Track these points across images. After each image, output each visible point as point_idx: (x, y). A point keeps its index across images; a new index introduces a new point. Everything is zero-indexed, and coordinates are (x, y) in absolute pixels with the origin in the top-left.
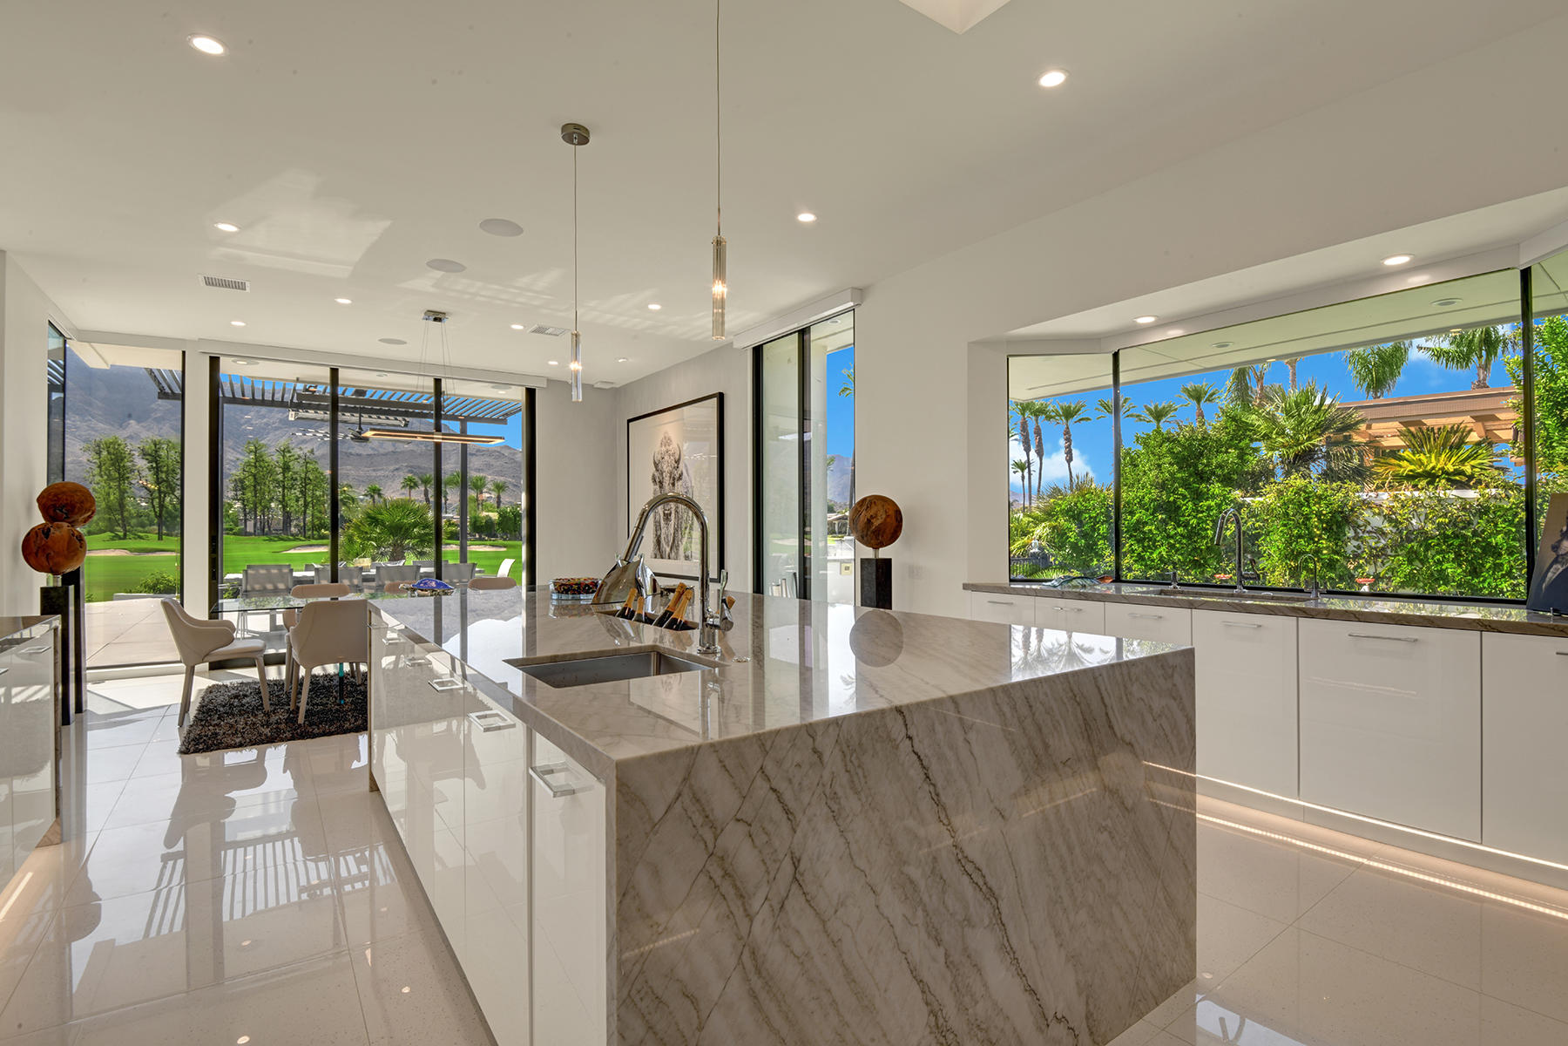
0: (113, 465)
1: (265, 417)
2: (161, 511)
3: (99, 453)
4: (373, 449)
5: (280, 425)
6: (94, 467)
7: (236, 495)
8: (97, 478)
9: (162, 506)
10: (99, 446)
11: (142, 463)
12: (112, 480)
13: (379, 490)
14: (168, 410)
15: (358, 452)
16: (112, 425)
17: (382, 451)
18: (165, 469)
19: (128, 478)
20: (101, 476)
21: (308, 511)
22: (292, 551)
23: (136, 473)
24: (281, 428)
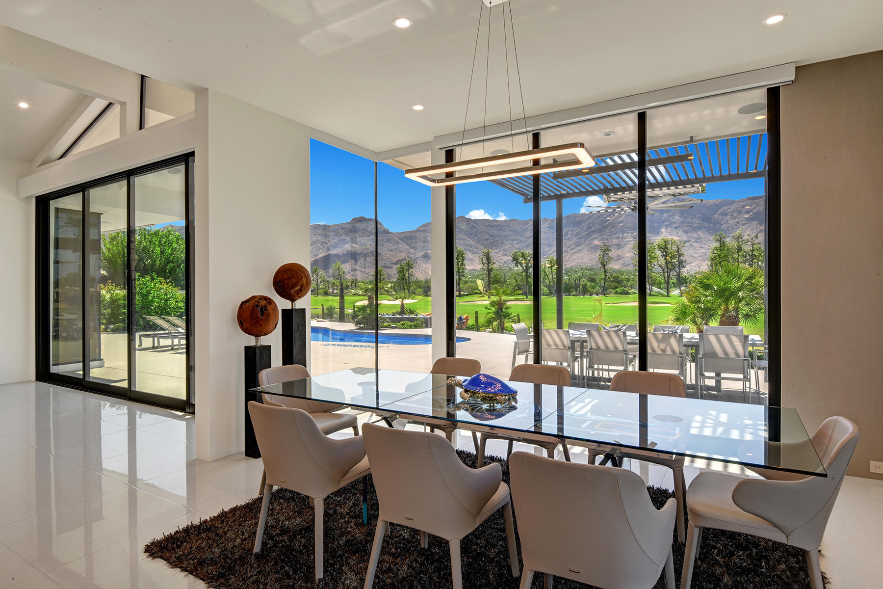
5: (746, 222)
9: (669, 277)
14: (682, 222)
16: (654, 234)
18: (670, 255)
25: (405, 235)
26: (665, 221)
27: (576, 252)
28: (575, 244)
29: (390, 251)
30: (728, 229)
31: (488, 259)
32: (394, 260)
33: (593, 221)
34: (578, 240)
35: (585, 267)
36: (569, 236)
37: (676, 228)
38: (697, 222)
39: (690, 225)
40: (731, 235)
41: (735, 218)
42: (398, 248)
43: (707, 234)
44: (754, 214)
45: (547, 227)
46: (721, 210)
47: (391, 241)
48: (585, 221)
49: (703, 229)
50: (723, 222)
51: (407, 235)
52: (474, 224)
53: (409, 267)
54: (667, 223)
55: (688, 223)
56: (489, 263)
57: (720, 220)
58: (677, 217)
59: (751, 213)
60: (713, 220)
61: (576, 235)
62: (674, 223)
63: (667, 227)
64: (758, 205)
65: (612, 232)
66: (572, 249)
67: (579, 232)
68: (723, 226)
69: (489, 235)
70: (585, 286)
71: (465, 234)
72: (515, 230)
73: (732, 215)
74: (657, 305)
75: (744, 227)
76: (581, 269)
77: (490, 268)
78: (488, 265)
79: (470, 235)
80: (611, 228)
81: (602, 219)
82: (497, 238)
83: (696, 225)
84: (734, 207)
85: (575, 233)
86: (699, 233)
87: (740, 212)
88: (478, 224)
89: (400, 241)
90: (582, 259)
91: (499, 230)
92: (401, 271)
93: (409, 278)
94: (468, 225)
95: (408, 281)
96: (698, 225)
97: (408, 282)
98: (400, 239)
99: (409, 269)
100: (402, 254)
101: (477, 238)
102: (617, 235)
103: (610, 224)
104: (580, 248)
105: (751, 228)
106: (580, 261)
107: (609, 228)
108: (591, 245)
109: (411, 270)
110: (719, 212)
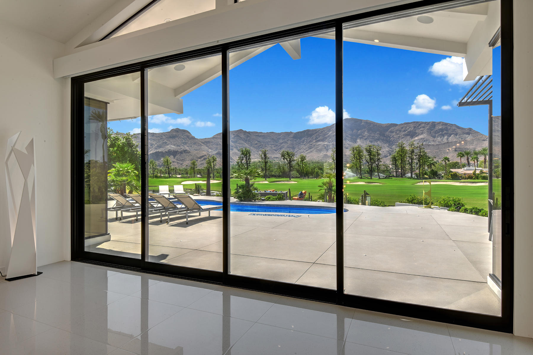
0: (358, 154)
1: (398, 134)
2: (371, 169)
3: (354, 151)
4: (438, 142)
5: (404, 136)
6: (353, 155)
8: (353, 159)
9: (371, 167)
10: (354, 149)
11: (365, 153)
12: (358, 159)
13: (448, 158)
14: (369, 136)
15: (433, 144)
16: (353, 142)
17: (443, 143)
18: (373, 155)
19: (362, 158)
20: (354, 159)
21: (421, 168)
22: (418, 184)
23: (364, 156)
25: (205, 140)
26: (359, 135)
27: (309, 153)
28: (309, 148)
29: (196, 150)
30: (394, 140)
31: (265, 155)
32: (199, 156)
33: (319, 134)
34: (310, 145)
35: (314, 161)
36: (305, 143)
37: (366, 139)
38: (377, 136)
39: (373, 137)
40: (395, 144)
42: (201, 148)
43: (382, 143)
44: (408, 132)
45: (291, 137)
46: (390, 130)
47: (196, 144)
48: (314, 134)
49: (380, 140)
50: (391, 137)
51: (207, 140)
52: (249, 135)
53: (214, 160)
54: (360, 136)
55: (372, 136)
56: (265, 158)
57: (389, 135)
58: (366, 133)
59: (407, 132)
60: (386, 135)
61: (309, 142)
62: (364, 136)
63: (360, 138)
64: (410, 127)
65: (329, 141)
66: (306, 151)
67: (311, 141)
68: (391, 139)
69: (258, 141)
70: (317, 173)
71: (243, 140)
72: (273, 139)
73: (396, 133)
74: (371, 184)
75: (403, 139)
76: (313, 163)
77: (266, 161)
78: (265, 159)
79: (246, 141)
80: (329, 139)
81: (324, 133)
82: (262, 143)
83: (376, 138)
84: (397, 128)
85: (309, 140)
86: (378, 142)
87: (400, 131)
88: (251, 135)
89: (202, 144)
90: (313, 157)
91: (263, 138)
92: (209, 163)
93: (214, 167)
94: (244, 135)
95: (213, 168)
96: (378, 138)
97: (213, 170)
98: (202, 143)
99: (213, 162)
100: (204, 152)
101: (250, 143)
102: (333, 143)
103: (328, 136)
104: (312, 150)
105: (406, 140)
106: (312, 158)
107: (328, 139)
108: (318, 148)
109: (215, 162)
110: (389, 131)
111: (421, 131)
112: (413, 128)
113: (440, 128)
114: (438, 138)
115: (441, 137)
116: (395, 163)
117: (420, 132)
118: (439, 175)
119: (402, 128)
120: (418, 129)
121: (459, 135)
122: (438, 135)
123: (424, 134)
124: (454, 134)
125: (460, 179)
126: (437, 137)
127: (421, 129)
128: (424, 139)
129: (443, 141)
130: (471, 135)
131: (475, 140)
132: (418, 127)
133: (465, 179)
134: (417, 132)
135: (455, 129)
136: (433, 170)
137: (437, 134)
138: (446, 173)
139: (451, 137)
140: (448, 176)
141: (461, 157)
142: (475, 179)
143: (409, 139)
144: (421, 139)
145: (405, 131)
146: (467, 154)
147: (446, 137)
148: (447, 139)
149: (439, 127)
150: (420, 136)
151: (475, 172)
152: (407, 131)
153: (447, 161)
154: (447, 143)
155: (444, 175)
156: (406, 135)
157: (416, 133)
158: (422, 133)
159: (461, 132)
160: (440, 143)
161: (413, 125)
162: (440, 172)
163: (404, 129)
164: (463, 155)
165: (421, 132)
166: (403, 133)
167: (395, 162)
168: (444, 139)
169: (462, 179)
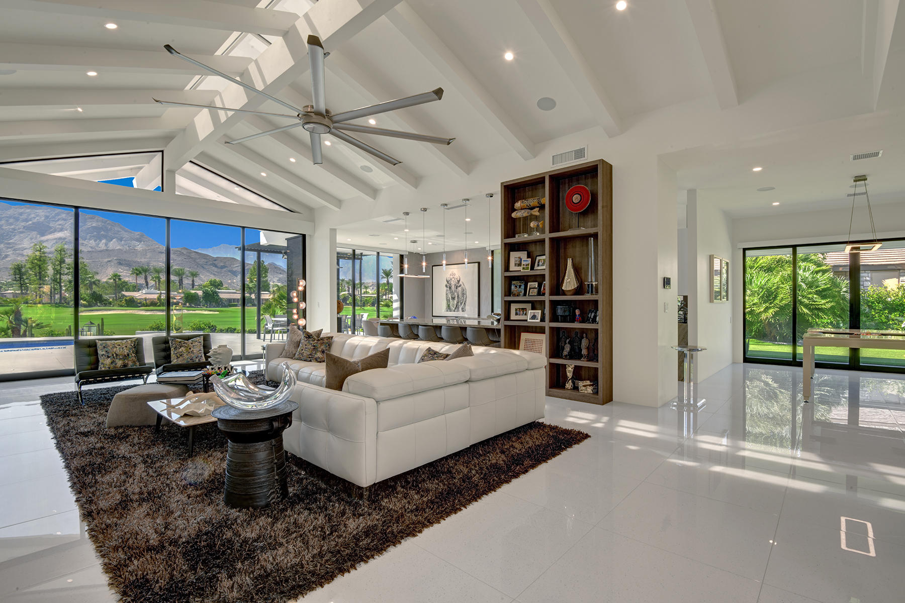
1: (13, 225)
4: (91, 247)
5: (24, 230)
7: (15, 278)
13: (119, 276)
17: (98, 249)
24: (25, 232)
40: (6, 242)
41: (11, 224)
44: (33, 223)
59: (30, 222)
64: (38, 216)
73: (7, 221)
75: (22, 235)
84: (10, 212)
87: (17, 219)
105: (29, 237)
111: (60, 225)
112: (43, 218)
113: (94, 225)
114: (91, 241)
115: (95, 241)
116: (20, 278)
117: (58, 226)
118: (106, 300)
119: (21, 215)
120: (54, 221)
121: (125, 241)
122: (91, 236)
123: (66, 232)
124: (116, 238)
125: (139, 307)
126: (90, 239)
127: (60, 222)
128: (66, 240)
129: (99, 246)
130: (142, 243)
131: (150, 251)
132: (53, 217)
133: (146, 306)
134: (51, 225)
135: (119, 231)
136: (94, 292)
137: (89, 235)
138: (116, 297)
139: (112, 242)
140: (121, 301)
141: (137, 274)
142: (159, 306)
143: (34, 236)
144: (60, 238)
145: (26, 220)
146: (145, 271)
147: (104, 241)
148: (106, 245)
149: (92, 224)
150: (58, 234)
151: (160, 296)
152: (31, 220)
153: (117, 280)
154: (106, 250)
155: (113, 300)
156: (29, 229)
157: (51, 228)
158: (61, 230)
159: (128, 237)
160: (94, 250)
161: (43, 214)
162: (105, 297)
163: (24, 216)
164: (140, 273)
165: (60, 227)
166: (23, 224)
167: (19, 276)
168: (100, 245)
169: (142, 306)
